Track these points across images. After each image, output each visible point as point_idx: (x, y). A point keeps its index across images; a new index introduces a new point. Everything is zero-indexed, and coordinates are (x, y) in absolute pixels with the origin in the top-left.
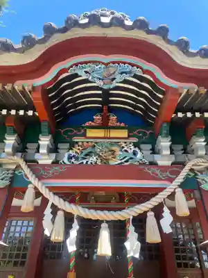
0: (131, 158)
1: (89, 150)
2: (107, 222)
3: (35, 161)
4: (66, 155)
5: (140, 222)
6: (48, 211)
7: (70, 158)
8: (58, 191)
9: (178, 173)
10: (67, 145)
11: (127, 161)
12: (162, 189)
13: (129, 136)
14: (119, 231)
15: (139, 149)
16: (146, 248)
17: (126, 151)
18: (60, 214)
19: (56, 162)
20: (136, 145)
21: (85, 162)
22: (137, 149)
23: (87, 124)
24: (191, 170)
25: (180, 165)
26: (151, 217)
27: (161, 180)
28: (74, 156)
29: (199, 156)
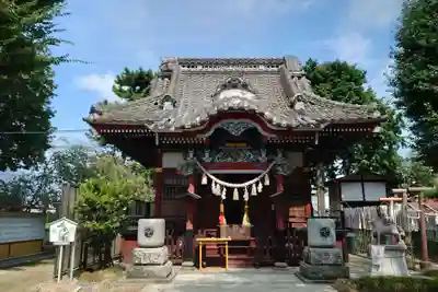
1: (227, 154)
2: (237, 188)
3: (204, 161)
4: (217, 157)
5: (250, 187)
6: (213, 185)
7: (218, 159)
8: (217, 176)
10: (216, 152)
13: (247, 146)
14: (241, 191)
15: (252, 153)
16: (251, 197)
17: (245, 154)
18: (218, 186)
19: (212, 162)
20: (250, 151)
24: (275, 165)
25: (270, 161)
26: (254, 186)
27: (260, 169)
29: (279, 158)
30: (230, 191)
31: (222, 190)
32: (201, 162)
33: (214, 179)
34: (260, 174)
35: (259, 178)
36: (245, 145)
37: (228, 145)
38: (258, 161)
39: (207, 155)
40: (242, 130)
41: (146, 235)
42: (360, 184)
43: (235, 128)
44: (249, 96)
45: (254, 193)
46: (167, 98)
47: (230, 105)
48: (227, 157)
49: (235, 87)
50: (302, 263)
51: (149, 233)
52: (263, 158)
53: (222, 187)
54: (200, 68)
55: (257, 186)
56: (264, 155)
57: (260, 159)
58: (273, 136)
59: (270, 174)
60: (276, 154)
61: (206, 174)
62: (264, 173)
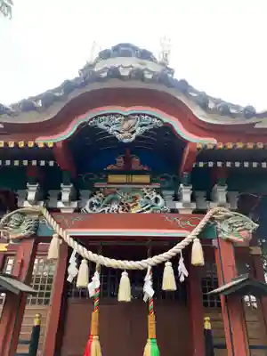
0: (153, 206)
1: (111, 196)
2: (127, 271)
3: (58, 210)
4: (88, 203)
6: (73, 260)
7: (92, 205)
8: (82, 240)
9: (197, 223)
10: (89, 192)
11: (148, 209)
12: (181, 239)
13: (152, 182)
15: (161, 195)
17: (148, 198)
18: (84, 263)
19: (78, 210)
21: (106, 209)
22: (159, 196)
23: (109, 168)
24: (212, 219)
25: (200, 212)
27: (180, 228)
28: (96, 204)
29: (220, 205)
30: (110, 277)
31: (91, 274)
32: (54, 211)
33: (77, 248)
34: (175, 241)
35: (178, 248)
36: (146, 179)
37: (112, 178)
38: (174, 211)
39: (65, 196)
40: (139, 131)
43: (125, 124)
45: (169, 283)
48: (110, 202)
53: (92, 265)
55: (175, 266)
56: (186, 197)
57: (179, 205)
58: (210, 142)
59: (204, 237)
60: (210, 198)
61: (62, 234)
62: (190, 236)
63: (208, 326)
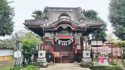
10: (59, 33)
20: (68, 33)
24: (75, 36)
32: (55, 35)
33: (59, 40)
34: (70, 39)
35: (70, 40)
36: (67, 31)
37: (62, 31)
38: (70, 35)
39: (57, 34)
41: (41, 55)
42: (96, 41)
43: (65, 26)
44: (68, 18)
45: (69, 44)
46: (46, 18)
47: (63, 20)
49: (64, 15)
50: (81, 62)
51: (41, 54)
52: (72, 34)
54: (55, 10)
58: (74, 29)
59: (74, 39)
60: (75, 34)
61: (57, 39)
62: (72, 39)
63: (74, 48)
